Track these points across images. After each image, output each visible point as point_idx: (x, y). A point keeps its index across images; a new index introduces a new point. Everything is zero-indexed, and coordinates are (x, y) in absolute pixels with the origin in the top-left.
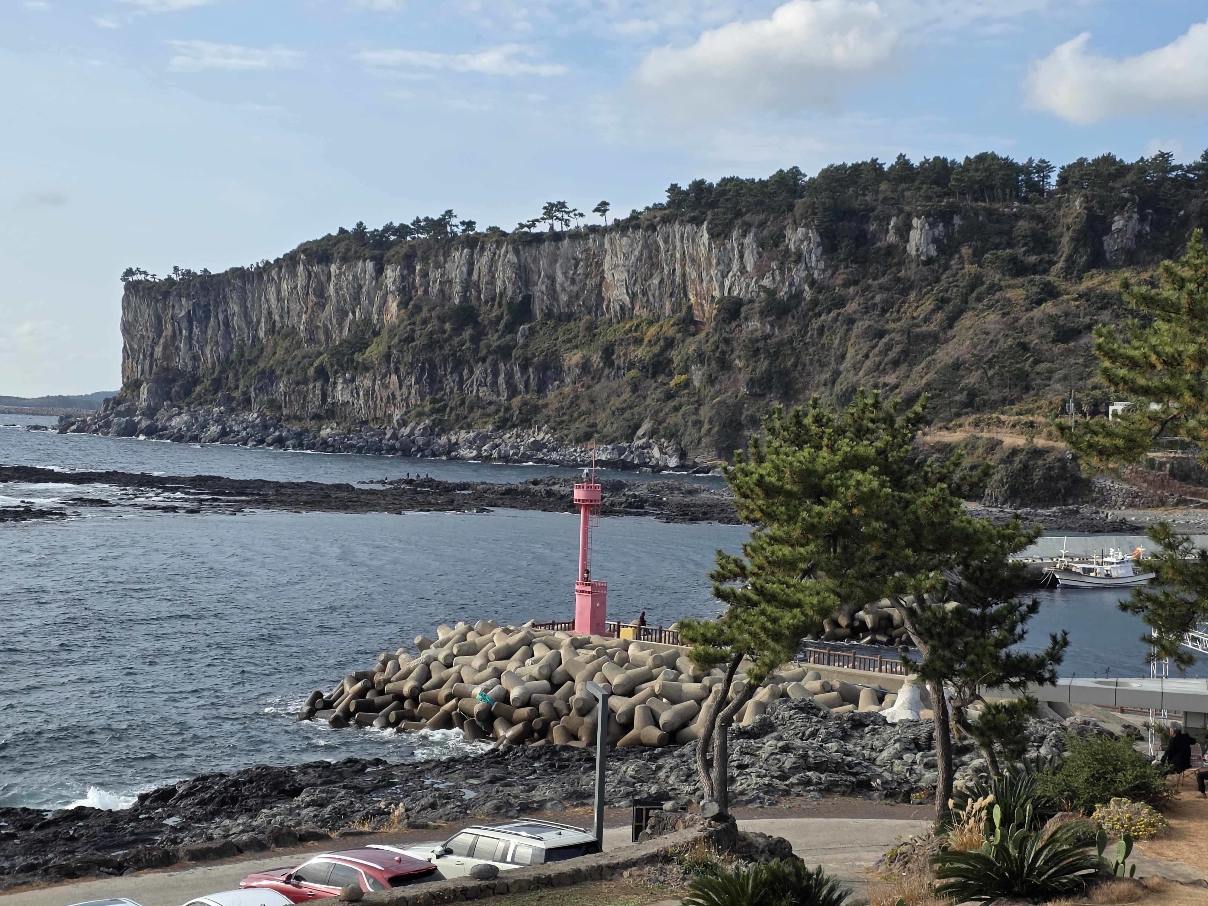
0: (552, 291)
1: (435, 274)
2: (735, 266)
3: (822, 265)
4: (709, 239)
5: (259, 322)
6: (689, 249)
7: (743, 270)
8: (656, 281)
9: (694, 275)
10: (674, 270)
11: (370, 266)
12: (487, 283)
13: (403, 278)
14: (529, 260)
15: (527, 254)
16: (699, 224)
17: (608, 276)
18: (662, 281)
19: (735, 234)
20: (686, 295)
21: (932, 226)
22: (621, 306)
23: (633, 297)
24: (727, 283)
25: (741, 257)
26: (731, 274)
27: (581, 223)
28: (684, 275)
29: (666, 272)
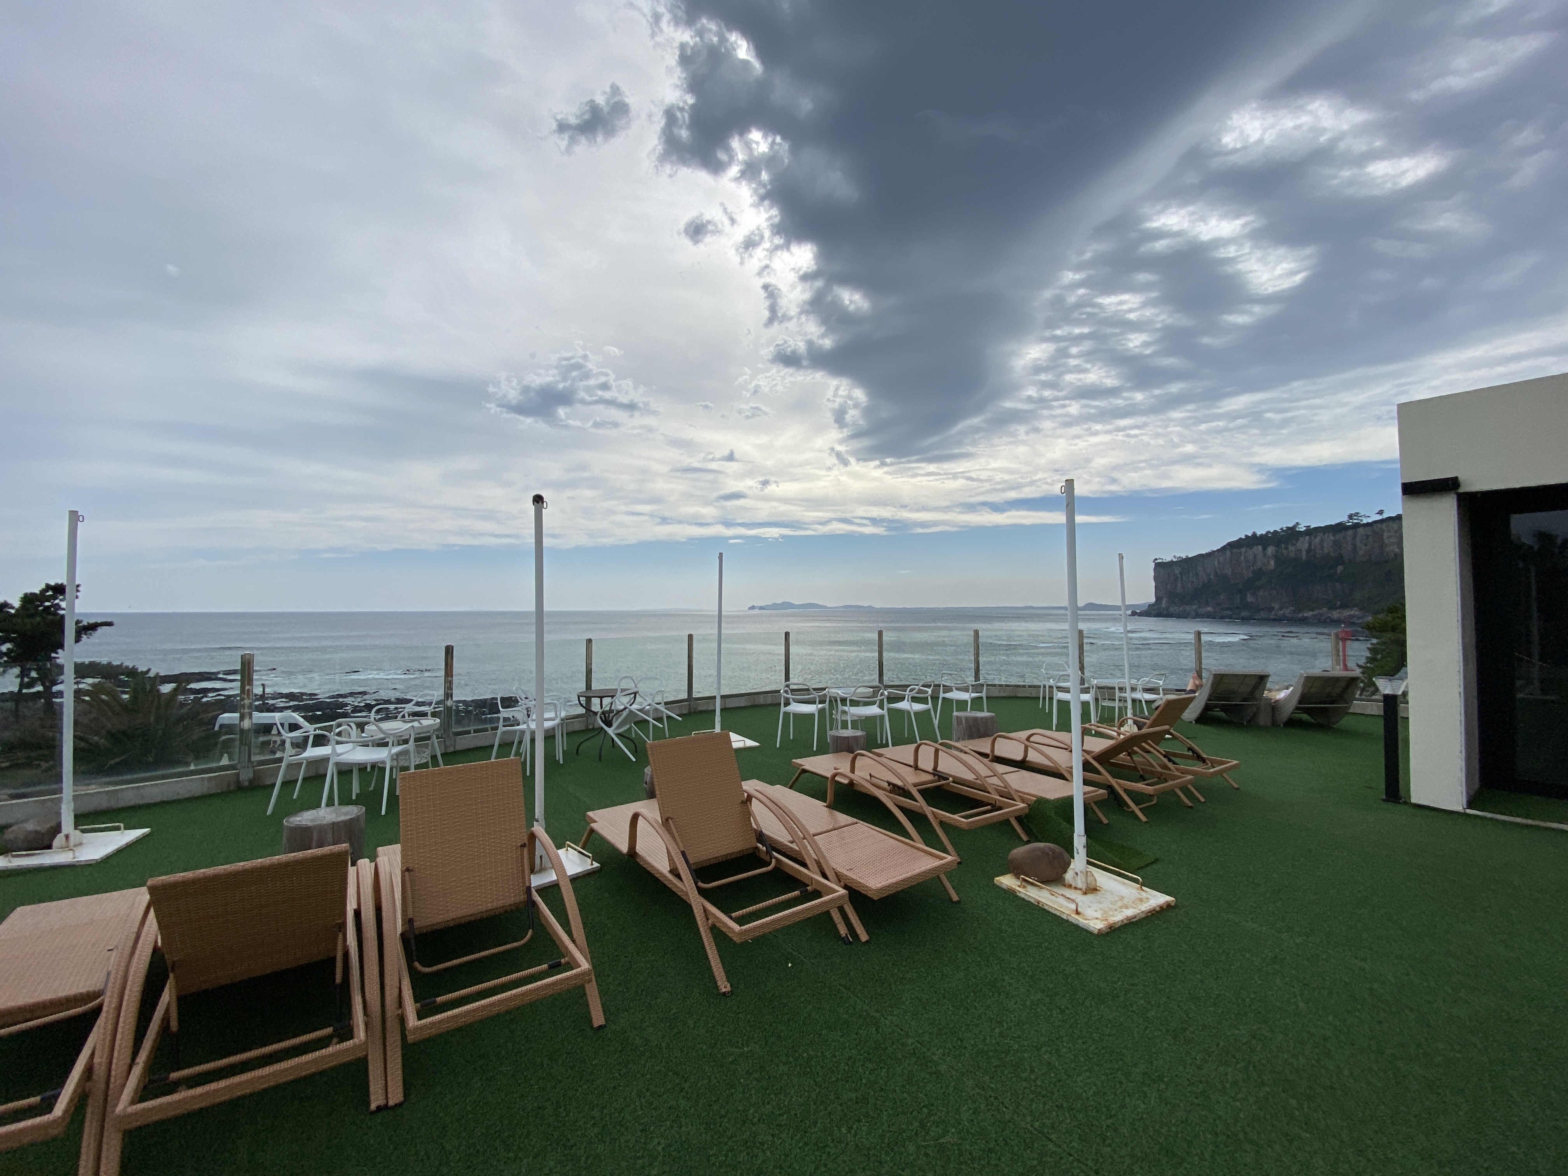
0: (1354, 549)
1: (1291, 546)
5: (1210, 573)
11: (1260, 548)
12: (1320, 549)
13: (1277, 551)
14: (1342, 538)
27: (1370, 520)
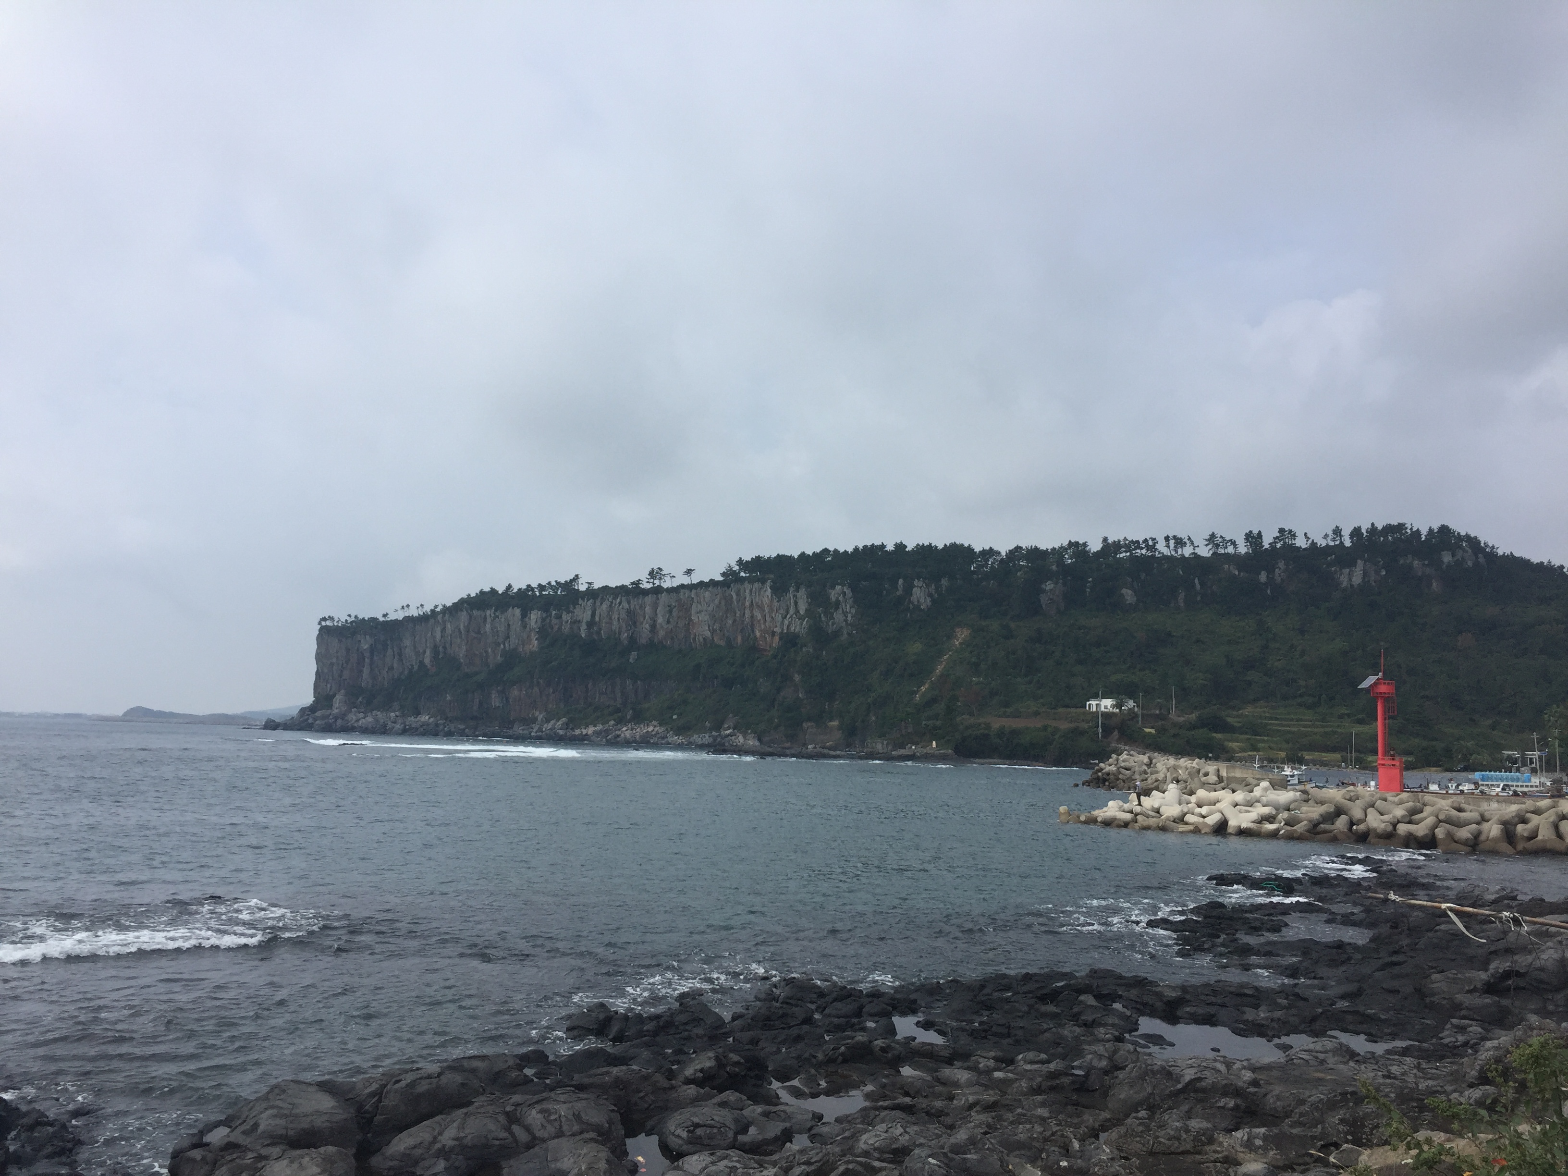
0: (653, 627)
1: (565, 617)
2: (792, 610)
3: (853, 611)
4: (772, 593)
5: (425, 652)
6: (757, 600)
7: (797, 611)
8: (730, 622)
9: (759, 617)
10: (744, 614)
11: (518, 612)
12: (606, 623)
13: (543, 620)
14: (637, 607)
15: (635, 603)
16: (763, 582)
17: (694, 618)
18: (735, 621)
19: (791, 589)
20: (753, 631)
21: (928, 586)
22: (704, 639)
23: (713, 632)
24: (786, 622)
25: (796, 603)
26: (788, 616)
28: (752, 617)
29: (737, 615)
